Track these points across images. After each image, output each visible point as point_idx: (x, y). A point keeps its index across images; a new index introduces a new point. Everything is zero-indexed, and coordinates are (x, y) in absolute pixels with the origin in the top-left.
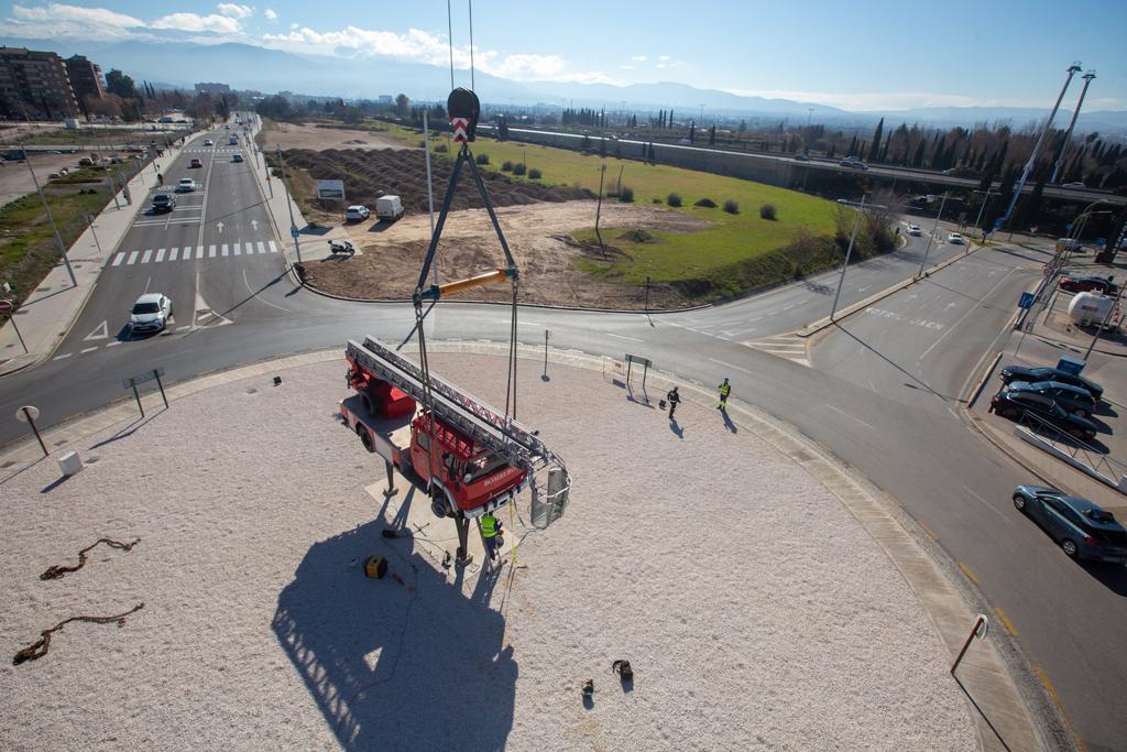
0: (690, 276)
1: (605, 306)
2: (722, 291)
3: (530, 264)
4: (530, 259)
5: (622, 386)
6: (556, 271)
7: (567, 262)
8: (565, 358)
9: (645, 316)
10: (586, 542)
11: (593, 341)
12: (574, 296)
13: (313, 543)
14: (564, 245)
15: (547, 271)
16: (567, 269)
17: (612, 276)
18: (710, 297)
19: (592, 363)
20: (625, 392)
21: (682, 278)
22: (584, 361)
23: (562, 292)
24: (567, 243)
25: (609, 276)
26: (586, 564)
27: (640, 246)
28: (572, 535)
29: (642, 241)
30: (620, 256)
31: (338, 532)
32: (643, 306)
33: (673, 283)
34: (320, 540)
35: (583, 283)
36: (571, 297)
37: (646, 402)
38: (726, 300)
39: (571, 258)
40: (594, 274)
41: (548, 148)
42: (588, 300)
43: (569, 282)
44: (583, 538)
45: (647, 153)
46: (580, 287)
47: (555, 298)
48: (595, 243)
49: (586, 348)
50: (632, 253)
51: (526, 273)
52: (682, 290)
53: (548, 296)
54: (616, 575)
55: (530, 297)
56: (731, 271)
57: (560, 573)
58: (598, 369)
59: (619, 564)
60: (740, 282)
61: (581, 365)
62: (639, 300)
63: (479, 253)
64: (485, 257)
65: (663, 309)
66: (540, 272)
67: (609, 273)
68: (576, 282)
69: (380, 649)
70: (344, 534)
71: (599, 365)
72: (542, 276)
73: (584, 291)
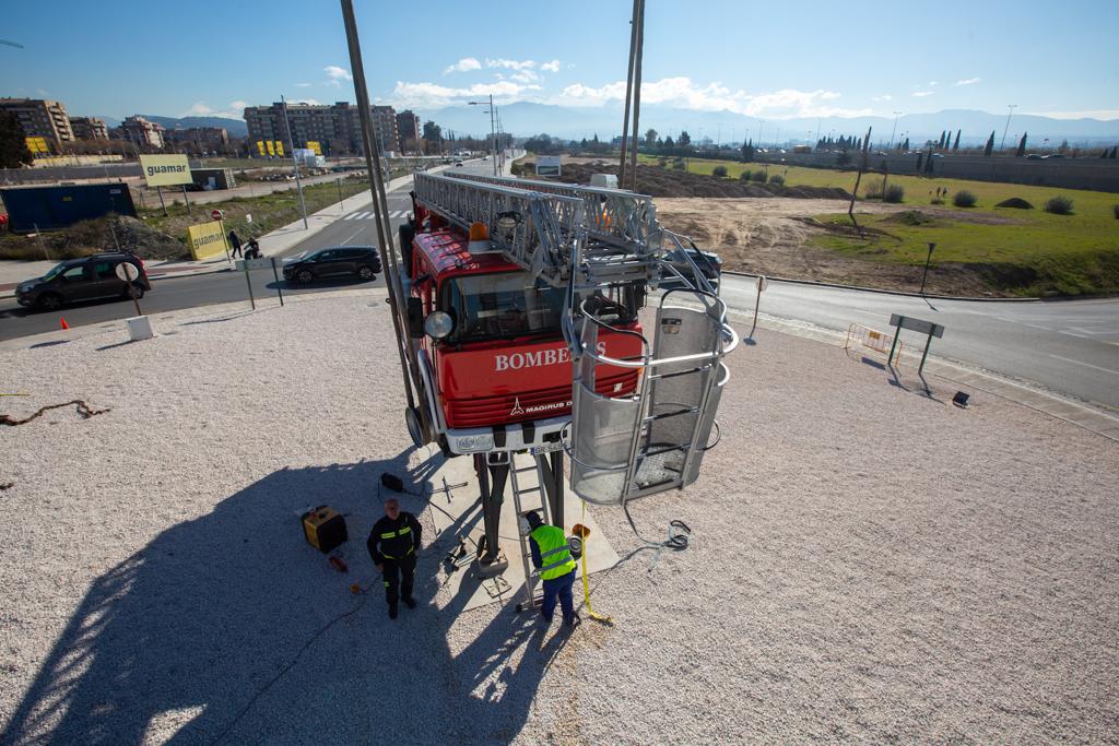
0: (999, 259)
1: (856, 283)
2: (1059, 285)
3: (753, 238)
4: (755, 234)
5: (881, 367)
6: (787, 246)
7: (804, 239)
8: (783, 326)
9: (922, 300)
10: (772, 606)
11: (831, 315)
12: (810, 270)
13: (281, 467)
14: (802, 224)
15: (776, 245)
16: (803, 244)
17: (869, 253)
18: (1034, 290)
19: (827, 336)
20: (886, 375)
21: (987, 261)
22: (814, 332)
23: (794, 266)
24: (806, 223)
25: (863, 254)
26: (763, 664)
27: (913, 229)
28: (739, 581)
29: (918, 224)
30: (882, 236)
31: (326, 462)
32: (919, 289)
33: (968, 266)
34: (293, 466)
35: (825, 258)
36: (805, 271)
37: (927, 392)
38: (1064, 296)
39: (809, 235)
40: (840, 251)
41: (797, 168)
42: (828, 276)
43: (804, 257)
44: (766, 595)
45: (923, 166)
46: (819, 262)
47: (782, 271)
48: (847, 224)
49: (820, 321)
50: (900, 234)
51: (748, 245)
52: (985, 276)
53: (771, 268)
54: (846, 724)
55: (747, 267)
56: (1077, 262)
57: (686, 667)
58: (837, 343)
59: (858, 694)
60: (1092, 277)
61: (809, 336)
62: (909, 281)
63: (693, 226)
64: (699, 230)
65: (952, 295)
66: (766, 245)
67: (866, 250)
68: (813, 256)
69: (199, 710)
70: (335, 466)
71: (839, 339)
72: (769, 249)
73: (825, 267)
